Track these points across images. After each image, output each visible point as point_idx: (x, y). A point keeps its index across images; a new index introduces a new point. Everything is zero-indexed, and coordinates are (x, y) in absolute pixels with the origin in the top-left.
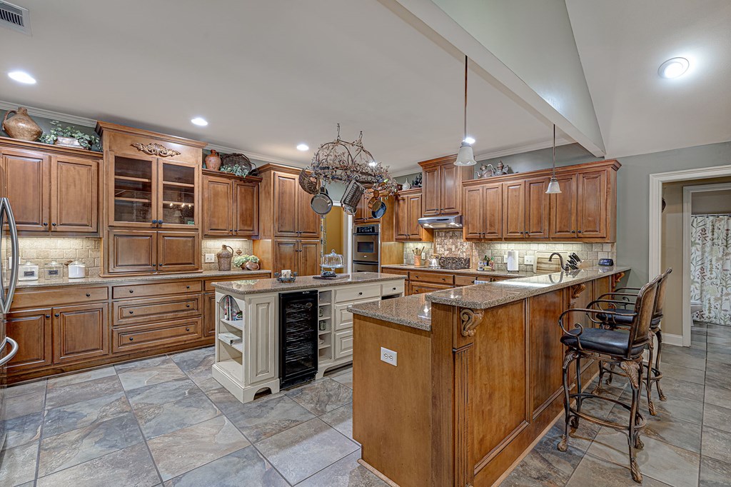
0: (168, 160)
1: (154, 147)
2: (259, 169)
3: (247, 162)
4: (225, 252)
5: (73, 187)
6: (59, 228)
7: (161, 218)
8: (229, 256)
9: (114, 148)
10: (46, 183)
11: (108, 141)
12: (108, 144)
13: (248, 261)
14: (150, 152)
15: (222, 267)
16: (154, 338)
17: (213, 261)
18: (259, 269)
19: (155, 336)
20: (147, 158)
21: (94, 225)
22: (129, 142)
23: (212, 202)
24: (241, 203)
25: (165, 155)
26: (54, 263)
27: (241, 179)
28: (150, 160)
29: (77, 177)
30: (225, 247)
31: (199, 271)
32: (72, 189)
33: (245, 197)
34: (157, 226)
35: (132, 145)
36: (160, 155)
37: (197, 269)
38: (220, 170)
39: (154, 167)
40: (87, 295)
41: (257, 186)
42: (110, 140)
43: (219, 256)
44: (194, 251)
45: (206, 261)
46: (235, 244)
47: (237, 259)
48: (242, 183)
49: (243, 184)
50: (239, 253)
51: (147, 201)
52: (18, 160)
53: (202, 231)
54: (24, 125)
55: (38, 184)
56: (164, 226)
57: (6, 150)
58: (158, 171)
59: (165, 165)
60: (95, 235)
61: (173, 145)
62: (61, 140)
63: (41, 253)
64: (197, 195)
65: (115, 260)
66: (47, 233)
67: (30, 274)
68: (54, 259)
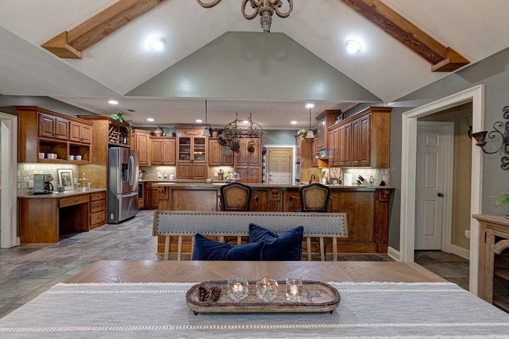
0: (196, 136)
1: (191, 132)
4: (221, 173)
6: (166, 163)
7: (193, 159)
8: (223, 174)
9: (179, 135)
10: (162, 149)
11: (177, 133)
14: (190, 134)
17: (216, 175)
20: (189, 136)
21: (174, 162)
22: (184, 132)
23: (213, 151)
25: (195, 135)
26: (166, 175)
29: (170, 145)
30: (221, 170)
32: (169, 150)
34: (192, 162)
36: (193, 135)
38: (217, 136)
39: (191, 139)
42: (178, 131)
43: (218, 174)
44: (205, 172)
45: (213, 175)
46: (226, 169)
47: (226, 175)
50: (228, 173)
51: (189, 152)
52: (156, 143)
53: (209, 163)
54: (158, 132)
55: (161, 149)
56: (194, 161)
57: (154, 140)
58: (192, 141)
59: (195, 138)
60: (174, 165)
61: (198, 130)
62: (167, 134)
63: (163, 171)
64: (206, 148)
65: (179, 174)
66: (163, 165)
67: (160, 178)
68: (166, 173)
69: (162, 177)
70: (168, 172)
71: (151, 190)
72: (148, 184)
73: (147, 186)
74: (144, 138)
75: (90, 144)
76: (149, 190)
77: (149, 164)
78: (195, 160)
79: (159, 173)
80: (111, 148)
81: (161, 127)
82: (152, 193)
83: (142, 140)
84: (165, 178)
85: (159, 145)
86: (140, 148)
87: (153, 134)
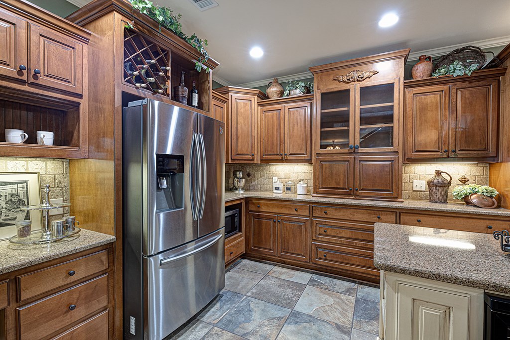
0: (367, 83)
1: (352, 75)
2: (498, 56)
3: (478, 54)
4: (438, 179)
5: (296, 125)
6: (289, 157)
7: (357, 144)
8: (445, 185)
9: (321, 87)
10: (282, 126)
11: (316, 82)
12: (317, 85)
13: (476, 193)
14: (348, 82)
15: (434, 198)
16: (344, 261)
17: (423, 189)
18: (499, 207)
19: (345, 259)
20: (344, 87)
21: (309, 154)
22: (332, 77)
23: (418, 118)
24: (464, 112)
25: (362, 79)
26: (290, 182)
27: (463, 79)
28: (348, 88)
29: (299, 117)
30: (438, 173)
31: (399, 200)
32: (295, 127)
33: (471, 103)
34: (354, 151)
35: (334, 79)
36: (358, 81)
37: (397, 198)
38: (431, 75)
39: (352, 94)
40: (295, 210)
41: (496, 83)
42: (318, 80)
43: (430, 184)
44: (392, 177)
45: (414, 189)
46: (455, 170)
47: (457, 189)
48: (466, 84)
49: (470, 85)
50: (464, 181)
51: (346, 128)
52: (270, 114)
53: (405, 154)
54: (273, 90)
55: (279, 125)
56: (361, 150)
57: (265, 108)
58: (355, 97)
59: (362, 89)
60: (309, 161)
61: (370, 66)
62: (292, 92)
63: (282, 175)
64: (397, 113)
65: (321, 184)
66: (284, 160)
67: (277, 189)
68: (289, 179)
69: (281, 186)
70: (293, 176)
71: (259, 217)
72: (253, 203)
73: (252, 208)
74: (245, 105)
75: (80, 96)
76: (255, 217)
77: (257, 160)
78: (362, 145)
79: (275, 179)
80: (131, 104)
81: (281, 80)
82: (260, 224)
83: (242, 110)
84: (288, 189)
85: (275, 118)
86: (239, 126)
87: (263, 96)
